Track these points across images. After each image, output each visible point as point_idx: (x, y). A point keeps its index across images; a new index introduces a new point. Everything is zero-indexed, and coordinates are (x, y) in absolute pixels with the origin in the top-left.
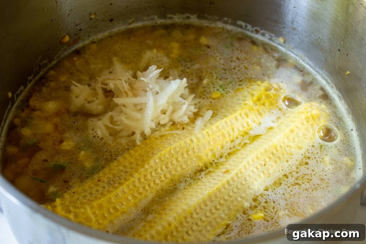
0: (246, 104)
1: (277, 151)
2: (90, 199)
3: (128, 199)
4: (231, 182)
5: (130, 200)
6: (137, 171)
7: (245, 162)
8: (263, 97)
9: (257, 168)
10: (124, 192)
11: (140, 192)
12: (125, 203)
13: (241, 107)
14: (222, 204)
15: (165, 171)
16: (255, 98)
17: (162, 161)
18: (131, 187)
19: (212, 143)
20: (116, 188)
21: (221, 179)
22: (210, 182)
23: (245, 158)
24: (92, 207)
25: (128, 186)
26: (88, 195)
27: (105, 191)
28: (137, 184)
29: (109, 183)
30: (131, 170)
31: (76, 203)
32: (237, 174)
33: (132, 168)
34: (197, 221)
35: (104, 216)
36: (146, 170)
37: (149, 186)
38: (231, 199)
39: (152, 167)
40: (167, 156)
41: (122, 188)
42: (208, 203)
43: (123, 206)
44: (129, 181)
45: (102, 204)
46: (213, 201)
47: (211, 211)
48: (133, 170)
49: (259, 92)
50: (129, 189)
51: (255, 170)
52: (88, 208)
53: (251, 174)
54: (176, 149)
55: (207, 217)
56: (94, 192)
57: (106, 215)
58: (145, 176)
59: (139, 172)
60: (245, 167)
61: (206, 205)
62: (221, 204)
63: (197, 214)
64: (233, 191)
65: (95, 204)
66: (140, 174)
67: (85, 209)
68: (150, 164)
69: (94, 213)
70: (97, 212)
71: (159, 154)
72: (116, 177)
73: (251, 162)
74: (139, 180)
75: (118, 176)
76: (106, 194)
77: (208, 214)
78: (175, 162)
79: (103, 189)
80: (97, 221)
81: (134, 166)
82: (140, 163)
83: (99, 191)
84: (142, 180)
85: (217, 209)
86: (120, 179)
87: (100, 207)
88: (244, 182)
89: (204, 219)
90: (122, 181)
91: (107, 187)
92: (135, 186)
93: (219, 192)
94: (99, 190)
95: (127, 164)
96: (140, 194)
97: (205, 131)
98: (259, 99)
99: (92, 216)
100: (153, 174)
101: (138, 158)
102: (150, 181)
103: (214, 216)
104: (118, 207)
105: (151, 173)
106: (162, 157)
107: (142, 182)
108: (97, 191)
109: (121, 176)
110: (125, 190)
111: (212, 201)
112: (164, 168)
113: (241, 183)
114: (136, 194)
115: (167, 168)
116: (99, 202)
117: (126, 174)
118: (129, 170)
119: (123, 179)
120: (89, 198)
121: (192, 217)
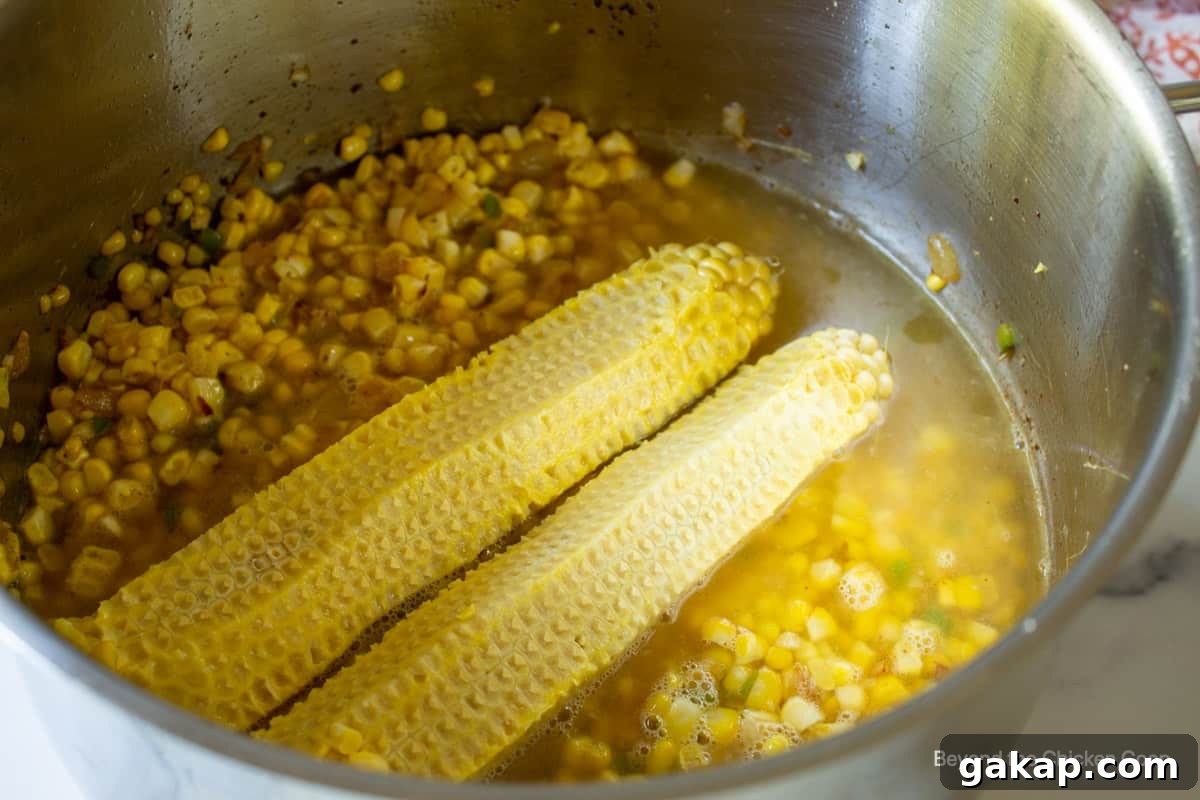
0: (657, 330)
1: (735, 465)
2: (203, 617)
3: (309, 616)
4: (600, 556)
5: (315, 622)
6: (338, 533)
7: (641, 499)
8: (707, 309)
9: (676, 515)
10: (300, 597)
11: (345, 595)
12: (300, 630)
13: (641, 337)
14: (576, 619)
15: (417, 532)
16: (684, 311)
17: (412, 503)
18: (321, 582)
19: (553, 448)
20: (278, 585)
21: (571, 545)
22: (540, 556)
23: (643, 486)
24: (208, 644)
25: (314, 580)
26: (195, 598)
27: (243, 590)
28: (337, 573)
29: (256, 564)
30: (321, 528)
31: (160, 625)
32: (617, 532)
33: (322, 521)
34: (500, 666)
35: (241, 667)
36: (366, 531)
37: (372, 575)
38: (600, 603)
39: (381, 523)
40: (428, 489)
41: (295, 586)
42: (533, 614)
43: (295, 639)
44: (316, 566)
45: (236, 634)
46: (546, 609)
47: (541, 638)
48: (330, 529)
49: (696, 292)
50: (315, 587)
51: (670, 520)
52: (196, 647)
53: (658, 531)
54: (453, 469)
55: (530, 654)
56: (210, 591)
57: (246, 666)
58: (362, 549)
59: (345, 539)
60: (642, 511)
61: (527, 621)
62: (571, 616)
63: (501, 645)
64: (605, 581)
65: (216, 635)
66: (347, 544)
67: (187, 649)
68: (379, 515)
69: (214, 661)
70: (223, 658)
71: (406, 485)
72: (277, 544)
73: (658, 498)
74: (345, 561)
75: (282, 544)
76: (248, 602)
77: (533, 646)
78: (447, 505)
79: (240, 586)
80: (222, 682)
81: (331, 515)
82: (347, 506)
83: (226, 589)
84: (354, 561)
85: (559, 633)
86: (289, 554)
87: (232, 642)
88: (637, 556)
89: (520, 659)
90: (296, 563)
91: (250, 579)
92: (331, 579)
93: (565, 582)
94: (226, 584)
95: (308, 504)
96: (346, 600)
97: (540, 416)
98: (694, 314)
99: (208, 670)
100: (386, 542)
101: (340, 485)
102: (376, 562)
103: (547, 653)
104: (282, 642)
105: (379, 540)
106: (412, 492)
107: (351, 568)
108: (221, 588)
109: (292, 542)
110: (305, 594)
111: (544, 609)
112: (416, 523)
113: (630, 557)
114: (333, 603)
115: (424, 522)
116: (229, 627)
117: (307, 539)
118: (315, 527)
119: (297, 555)
120: (197, 611)
121: (484, 656)
